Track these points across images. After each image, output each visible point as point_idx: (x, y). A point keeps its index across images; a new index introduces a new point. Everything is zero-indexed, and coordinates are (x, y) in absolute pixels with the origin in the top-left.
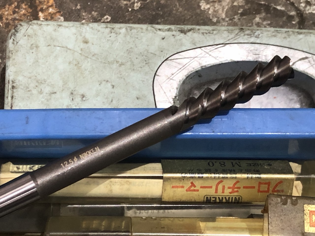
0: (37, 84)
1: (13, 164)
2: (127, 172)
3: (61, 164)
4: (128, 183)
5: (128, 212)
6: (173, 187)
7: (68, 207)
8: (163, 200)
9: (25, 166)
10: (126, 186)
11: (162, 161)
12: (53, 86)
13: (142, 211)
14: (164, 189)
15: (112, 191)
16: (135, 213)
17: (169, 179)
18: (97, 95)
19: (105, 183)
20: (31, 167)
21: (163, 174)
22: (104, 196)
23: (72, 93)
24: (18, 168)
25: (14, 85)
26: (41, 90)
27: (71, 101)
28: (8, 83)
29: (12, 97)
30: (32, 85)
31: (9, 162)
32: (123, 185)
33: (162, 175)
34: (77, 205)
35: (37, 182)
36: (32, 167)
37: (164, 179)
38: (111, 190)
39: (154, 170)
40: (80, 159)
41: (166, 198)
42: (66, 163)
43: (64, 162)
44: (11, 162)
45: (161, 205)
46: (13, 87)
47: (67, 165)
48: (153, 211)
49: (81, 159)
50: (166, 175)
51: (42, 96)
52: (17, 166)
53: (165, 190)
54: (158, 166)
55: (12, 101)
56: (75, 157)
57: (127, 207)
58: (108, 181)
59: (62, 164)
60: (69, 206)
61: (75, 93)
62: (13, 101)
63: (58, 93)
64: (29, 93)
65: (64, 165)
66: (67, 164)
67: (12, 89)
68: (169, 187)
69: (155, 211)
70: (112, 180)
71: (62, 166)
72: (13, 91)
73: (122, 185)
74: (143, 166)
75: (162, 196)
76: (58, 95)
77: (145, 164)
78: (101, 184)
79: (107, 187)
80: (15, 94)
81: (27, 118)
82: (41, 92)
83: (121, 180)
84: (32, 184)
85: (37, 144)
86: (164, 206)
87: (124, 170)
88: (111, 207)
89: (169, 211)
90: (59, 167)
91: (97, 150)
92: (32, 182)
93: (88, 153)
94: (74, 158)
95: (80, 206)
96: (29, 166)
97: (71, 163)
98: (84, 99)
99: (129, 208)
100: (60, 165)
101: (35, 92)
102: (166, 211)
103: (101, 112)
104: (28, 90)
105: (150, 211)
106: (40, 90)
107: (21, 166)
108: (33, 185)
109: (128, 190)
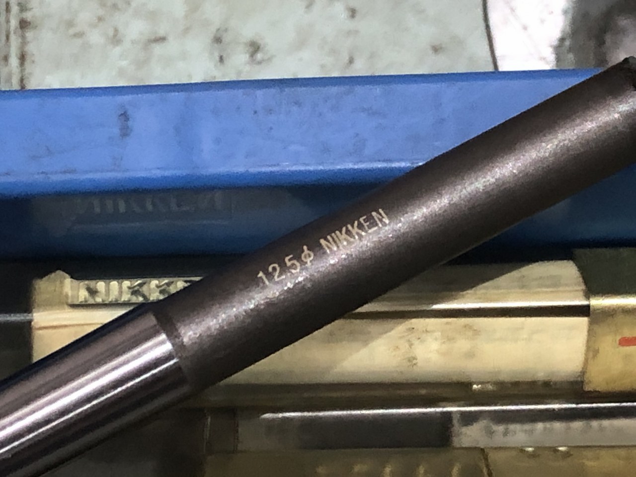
0: (101, 12)
1: (72, 277)
2: (463, 296)
3: (258, 273)
4: (470, 333)
5: (464, 430)
6: (625, 342)
7: (264, 419)
8: (587, 388)
9: (114, 284)
10: (463, 344)
11: (578, 252)
12: (153, 16)
13: (512, 427)
14: (592, 351)
15: (414, 362)
16: (490, 433)
17: (609, 314)
18: (301, 43)
19: (393, 333)
20: (135, 287)
21: (587, 297)
22: (387, 379)
23: (218, 40)
24: (93, 292)
25: (28, 16)
26: (116, 30)
27: (215, 66)
28: (5, 12)
29: (22, 58)
30: (85, 17)
31: (60, 273)
32: (453, 339)
33: (585, 302)
34: (294, 411)
35: (178, 336)
36: (141, 285)
37: (591, 315)
38: (412, 360)
39: (555, 284)
40: (325, 253)
41: (597, 381)
42: (274, 269)
43: (270, 265)
44: (64, 271)
45: (577, 404)
46: (24, 24)
47: (279, 277)
48: (548, 425)
49: (328, 256)
50: (597, 302)
51: (117, 50)
52: (87, 282)
53: (596, 352)
54: (567, 270)
55: (22, 71)
56: (305, 248)
57: (463, 414)
58: (401, 328)
59: (261, 274)
60: (268, 416)
61: (227, 38)
62: (27, 71)
63: (171, 39)
64: (79, 41)
65: (269, 276)
66: (280, 275)
67: (20, 31)
68: (608, 344)
69: (558, 425)
70: (415, 322)
71: (261, 278)
72: (23, 37)
73: (450, 339)
74: (515, 274)
75: (583, 373)
76: (172, 47)
77: (523, 266)
78: (377, 338)
79: (397, 348)
80: (31, 48)
81: (125, 116)
82: (116, 39)
83: (447, 323)
84: (162, 343)
85: (150, 207)
86: (590, 409)
87: (451, 290)
88: (410, 415)
89: (606, 423)
90: (253, 282)
91: (381, 221)
92: (163, 336)
93: (348, 232)
94: (303, 251)
95: (306, 414)
96: (126, 283)
97: (293, 266)
98: (259, 56)
99: (469, 419)
100: (256, 277)
101: (96, 37)
102: (595, 423)
103: (378, 90)
104: (72, 31)
105: (540, 426)
106: (111, 33)
107: (101, 285)
108: (168, 347)
109: (470, 355)
